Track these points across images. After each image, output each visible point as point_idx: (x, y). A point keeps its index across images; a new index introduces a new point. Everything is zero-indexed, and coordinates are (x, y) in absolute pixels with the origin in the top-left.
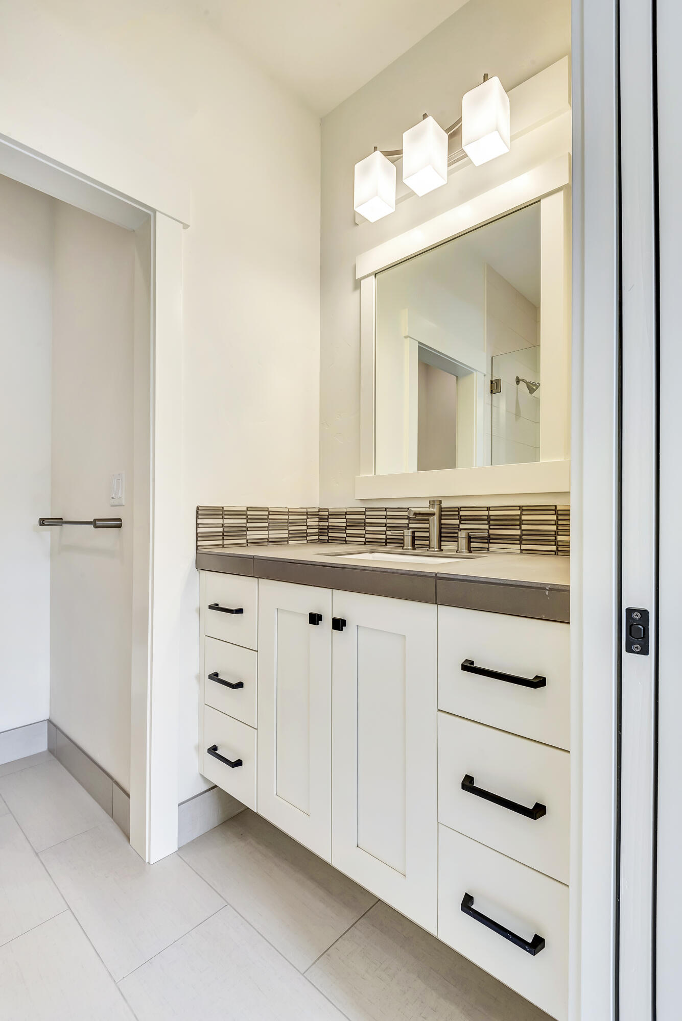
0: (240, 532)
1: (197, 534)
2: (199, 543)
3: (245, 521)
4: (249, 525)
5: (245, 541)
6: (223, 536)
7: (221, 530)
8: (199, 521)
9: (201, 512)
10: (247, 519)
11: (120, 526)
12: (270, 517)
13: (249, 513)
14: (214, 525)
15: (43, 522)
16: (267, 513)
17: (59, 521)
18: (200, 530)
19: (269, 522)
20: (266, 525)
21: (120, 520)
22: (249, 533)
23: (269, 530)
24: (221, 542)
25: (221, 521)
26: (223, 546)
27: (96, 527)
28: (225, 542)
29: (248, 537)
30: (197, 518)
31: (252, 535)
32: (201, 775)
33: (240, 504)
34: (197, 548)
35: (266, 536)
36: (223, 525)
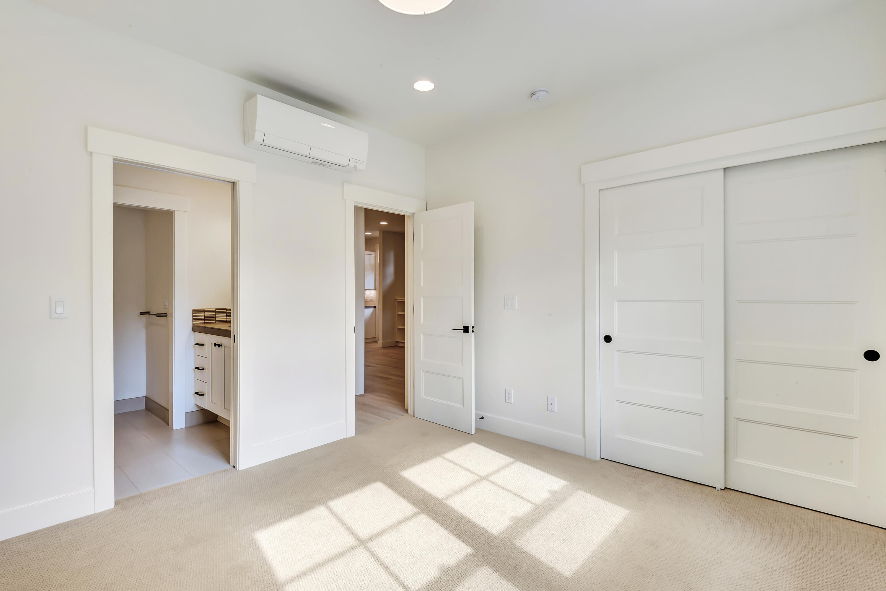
0: (213, 318)
1: (193, 319)
2: (194, 322)
3: (215, 314)
4: (216, 315)
5: (215, 321)
6: (204, 320)
7: (204, 317)
8: (193, 314)
9: (194, 311)
10: (216, 313)
11: (166, 316)
12: (227, 312)
13: (216, 311)
14: (201, 316)
15: (141, 313)
16: (226, 310)
17: (148, 313)
18: (194, 317)
19: (226, 314)
20: (226, 315)
21: (167, 314)
22: (216, 318)
23: (226, 317)
24: (203, 322)
25: (203, 314)
26: (204, 323)
27: (157, 316)
28: (205, 322)
29: (216, 320)
30: (193, 313)
31: (217, 319)
32: (196, 404)
33: (213, 308)
34: (193, 324)
35: (226, 319)
36: (204, 316)
